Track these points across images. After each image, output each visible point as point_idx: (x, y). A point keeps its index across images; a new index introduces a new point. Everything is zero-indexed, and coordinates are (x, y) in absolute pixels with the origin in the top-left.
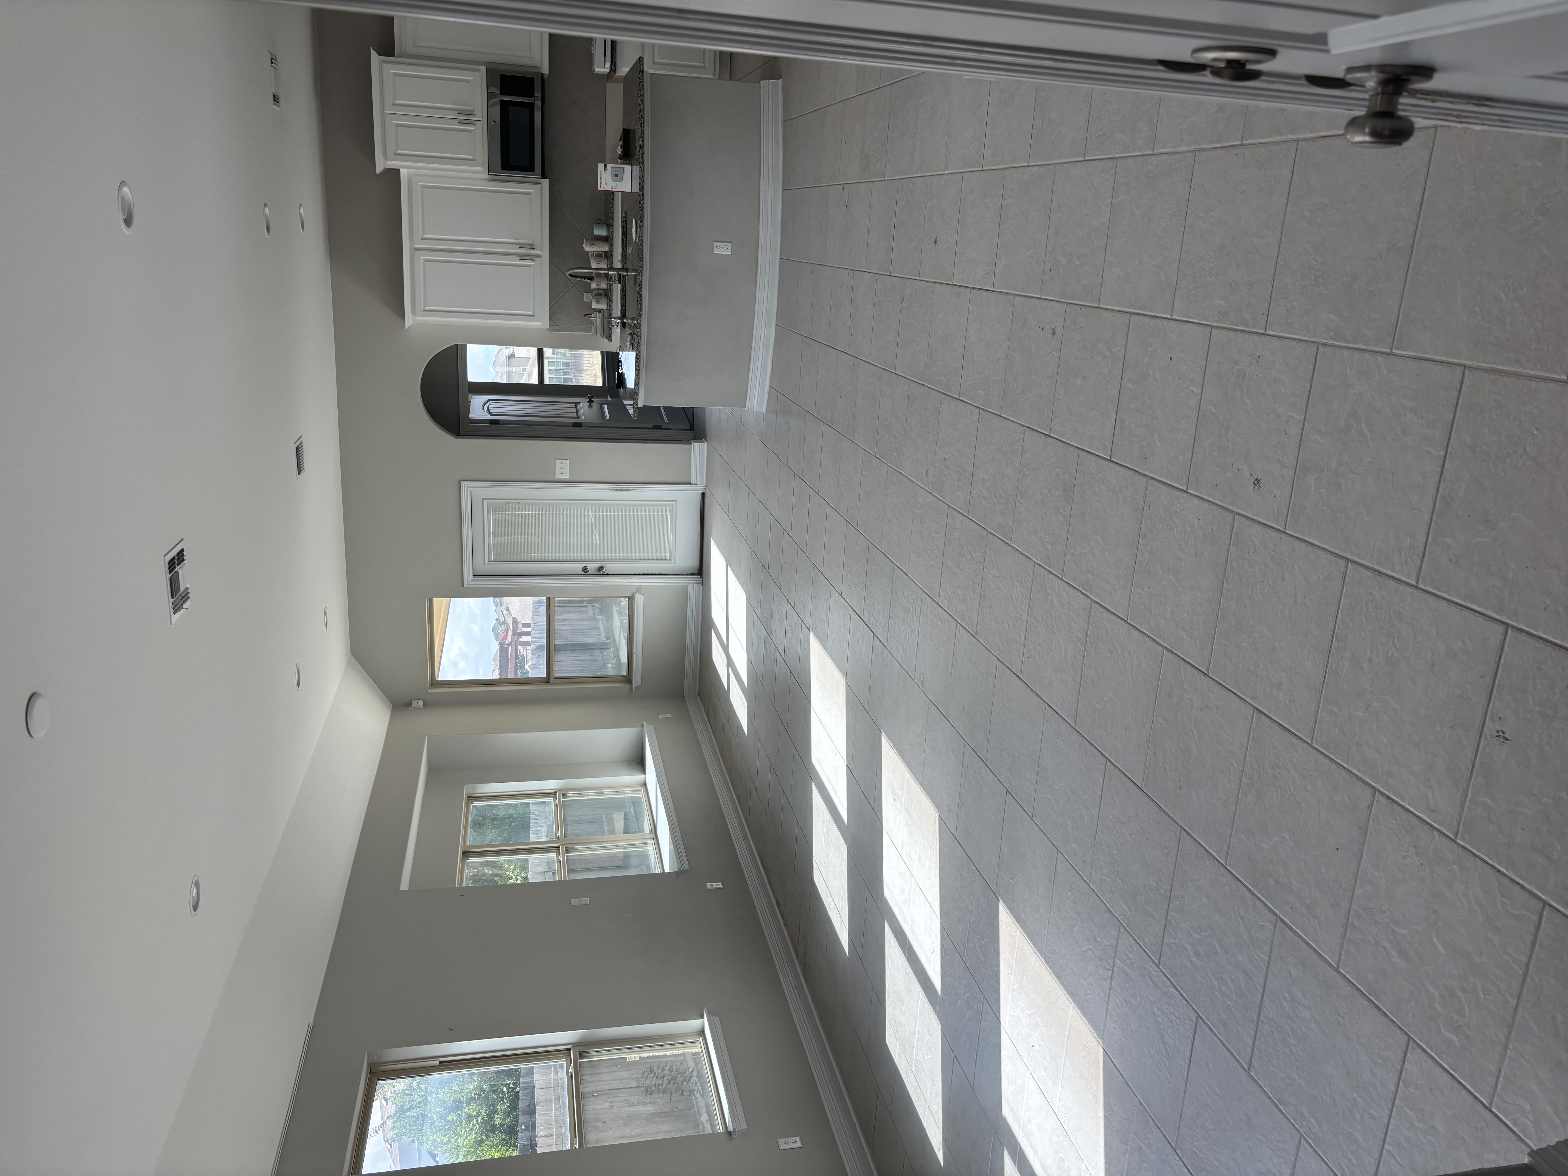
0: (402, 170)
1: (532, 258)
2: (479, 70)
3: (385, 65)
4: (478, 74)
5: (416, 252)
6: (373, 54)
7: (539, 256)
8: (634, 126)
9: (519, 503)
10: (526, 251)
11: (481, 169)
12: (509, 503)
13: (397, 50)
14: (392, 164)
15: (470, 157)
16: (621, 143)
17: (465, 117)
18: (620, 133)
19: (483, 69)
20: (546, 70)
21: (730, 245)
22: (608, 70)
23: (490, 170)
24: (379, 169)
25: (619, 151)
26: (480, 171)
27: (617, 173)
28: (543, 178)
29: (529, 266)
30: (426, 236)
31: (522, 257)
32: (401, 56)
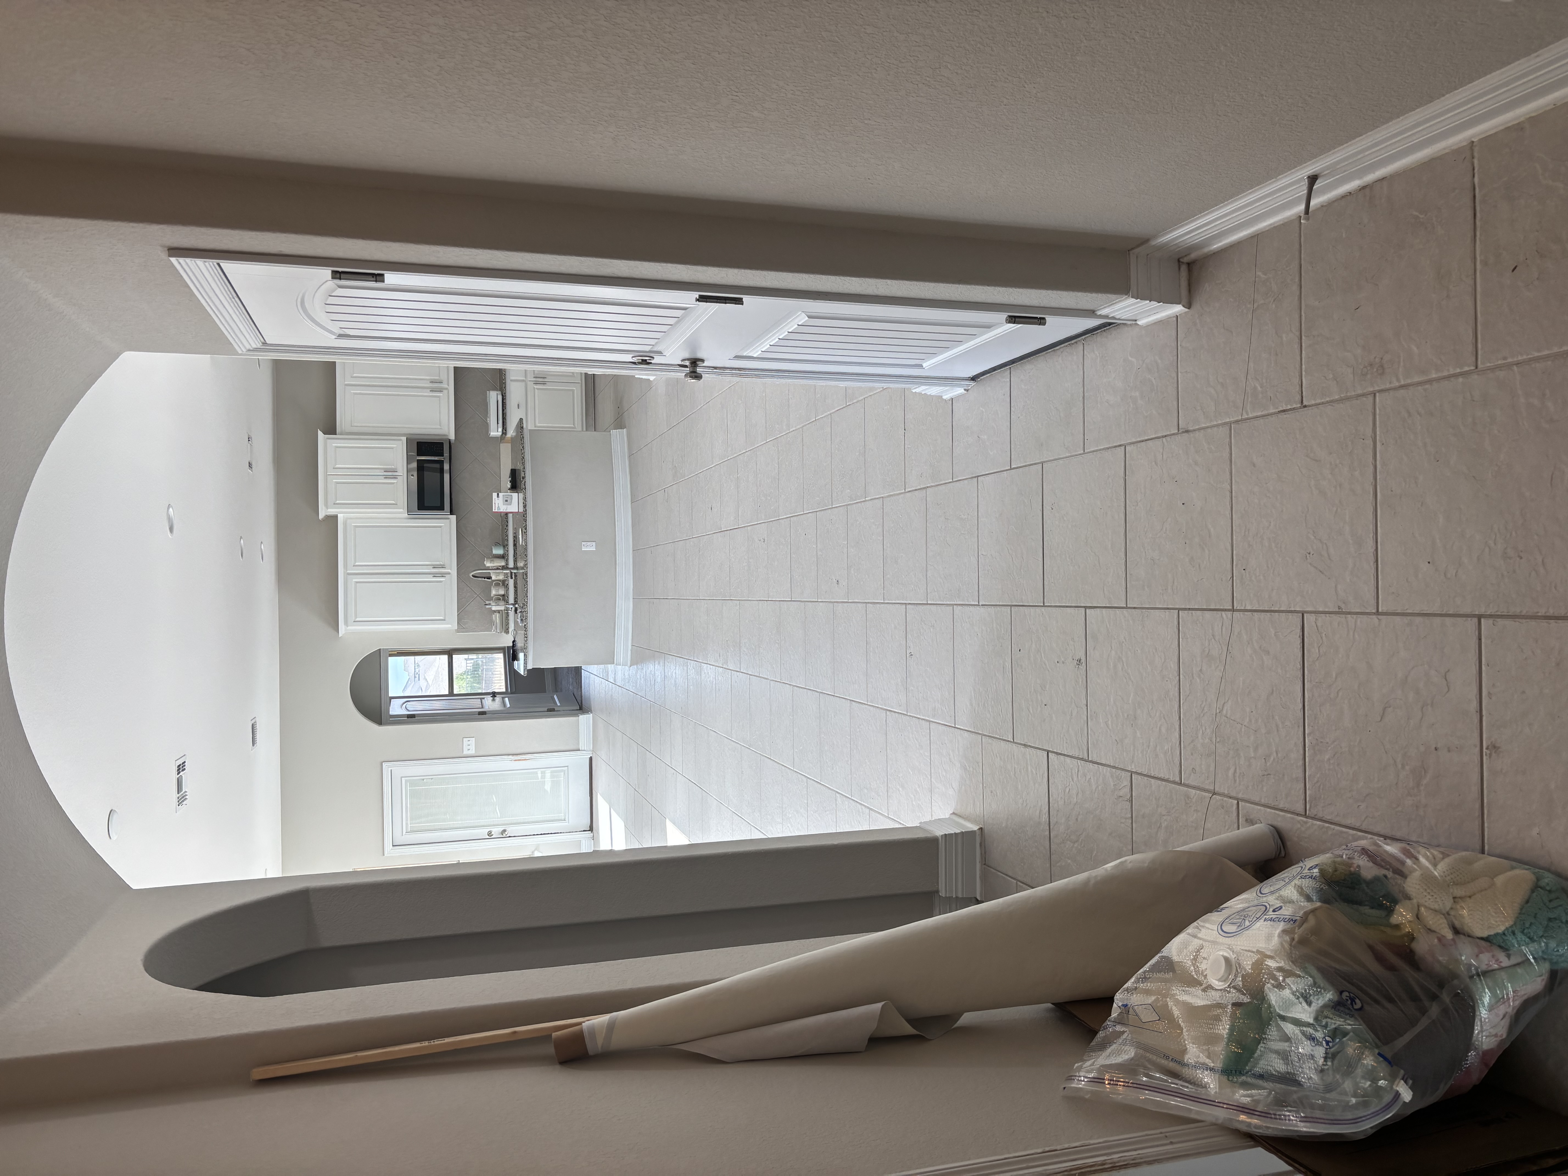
0: (339, 515)
1: (443, 575)
2: (401, 440)
3: (329, 441)
4: (400, 442)
5: (349, 576)
6: (320, 433)
7: (449, 573)
8: (519, 466)
9: (432, 779)
10: (438, 570)
11: (402, 510)
12: (423, 780)
13: (338, 430)
14: (332, 511)
15: (394, 502)
16: (510, 479)
17: (390, 473)
18: (508, 472)
19: (404, 439)
20: (452, 437)
21: (594, 543)
22: (500, 434)
23: (409, 511)
24: (321, 516)
25: (509, 485)
26: (402, 512)
27: (507, 499)
28: (451, 514)
29: (441, 582)
30: (357, 564)
31: (435, 575)
32: (341, 434)
